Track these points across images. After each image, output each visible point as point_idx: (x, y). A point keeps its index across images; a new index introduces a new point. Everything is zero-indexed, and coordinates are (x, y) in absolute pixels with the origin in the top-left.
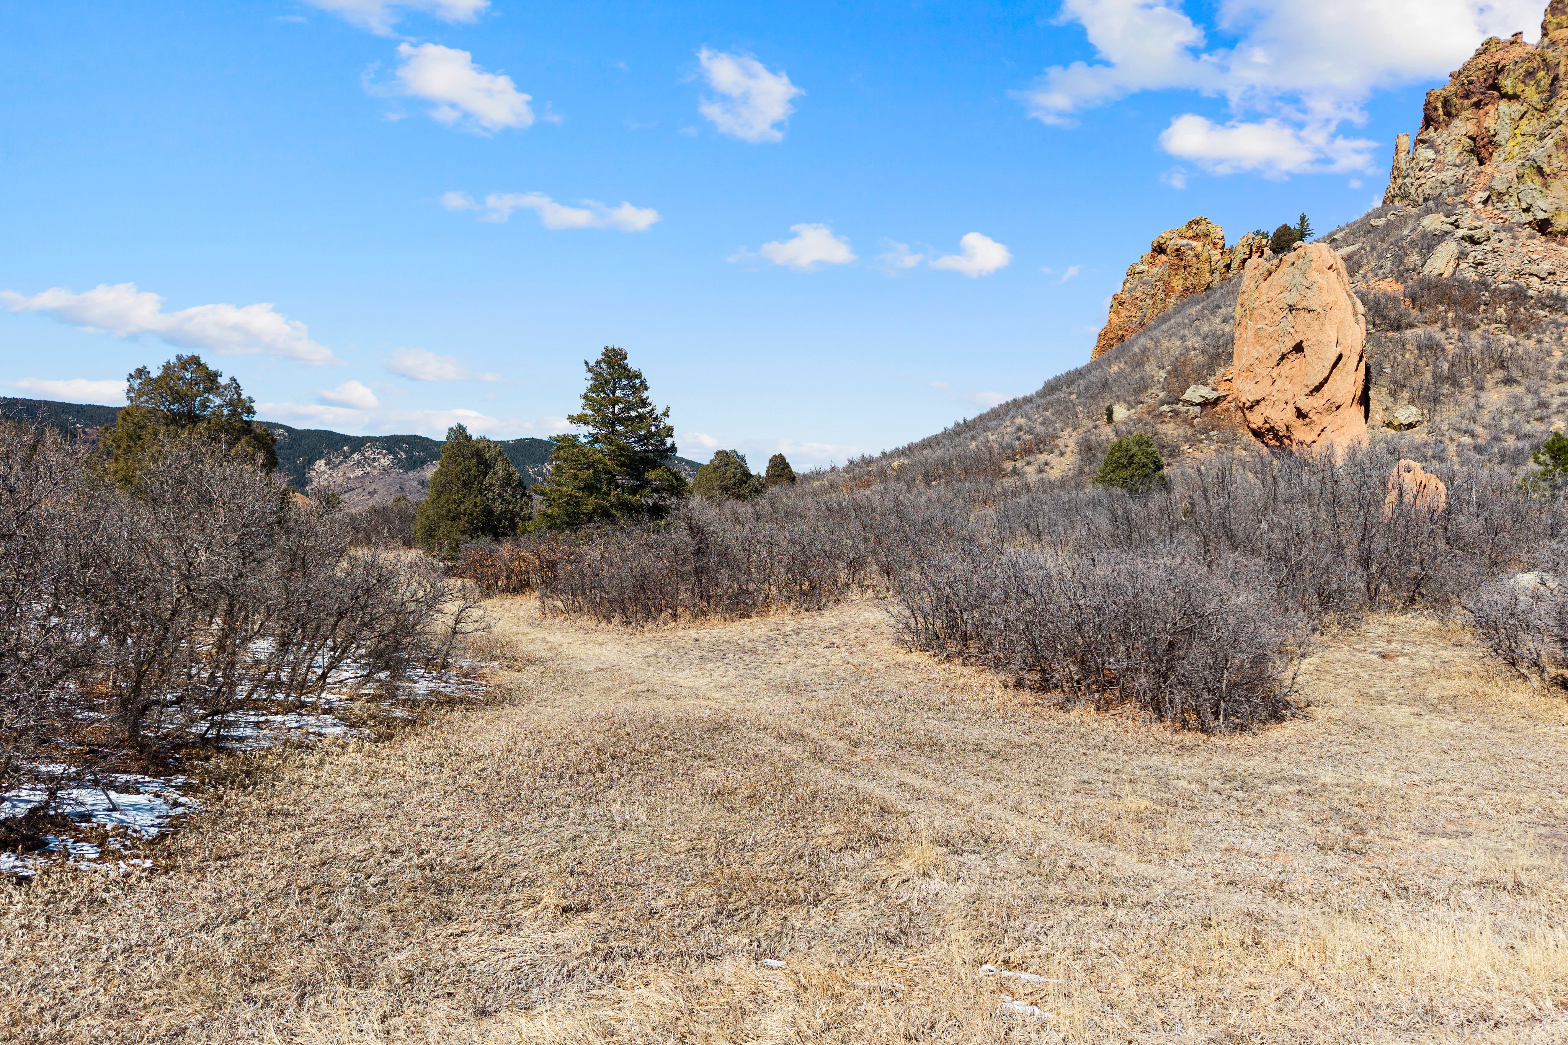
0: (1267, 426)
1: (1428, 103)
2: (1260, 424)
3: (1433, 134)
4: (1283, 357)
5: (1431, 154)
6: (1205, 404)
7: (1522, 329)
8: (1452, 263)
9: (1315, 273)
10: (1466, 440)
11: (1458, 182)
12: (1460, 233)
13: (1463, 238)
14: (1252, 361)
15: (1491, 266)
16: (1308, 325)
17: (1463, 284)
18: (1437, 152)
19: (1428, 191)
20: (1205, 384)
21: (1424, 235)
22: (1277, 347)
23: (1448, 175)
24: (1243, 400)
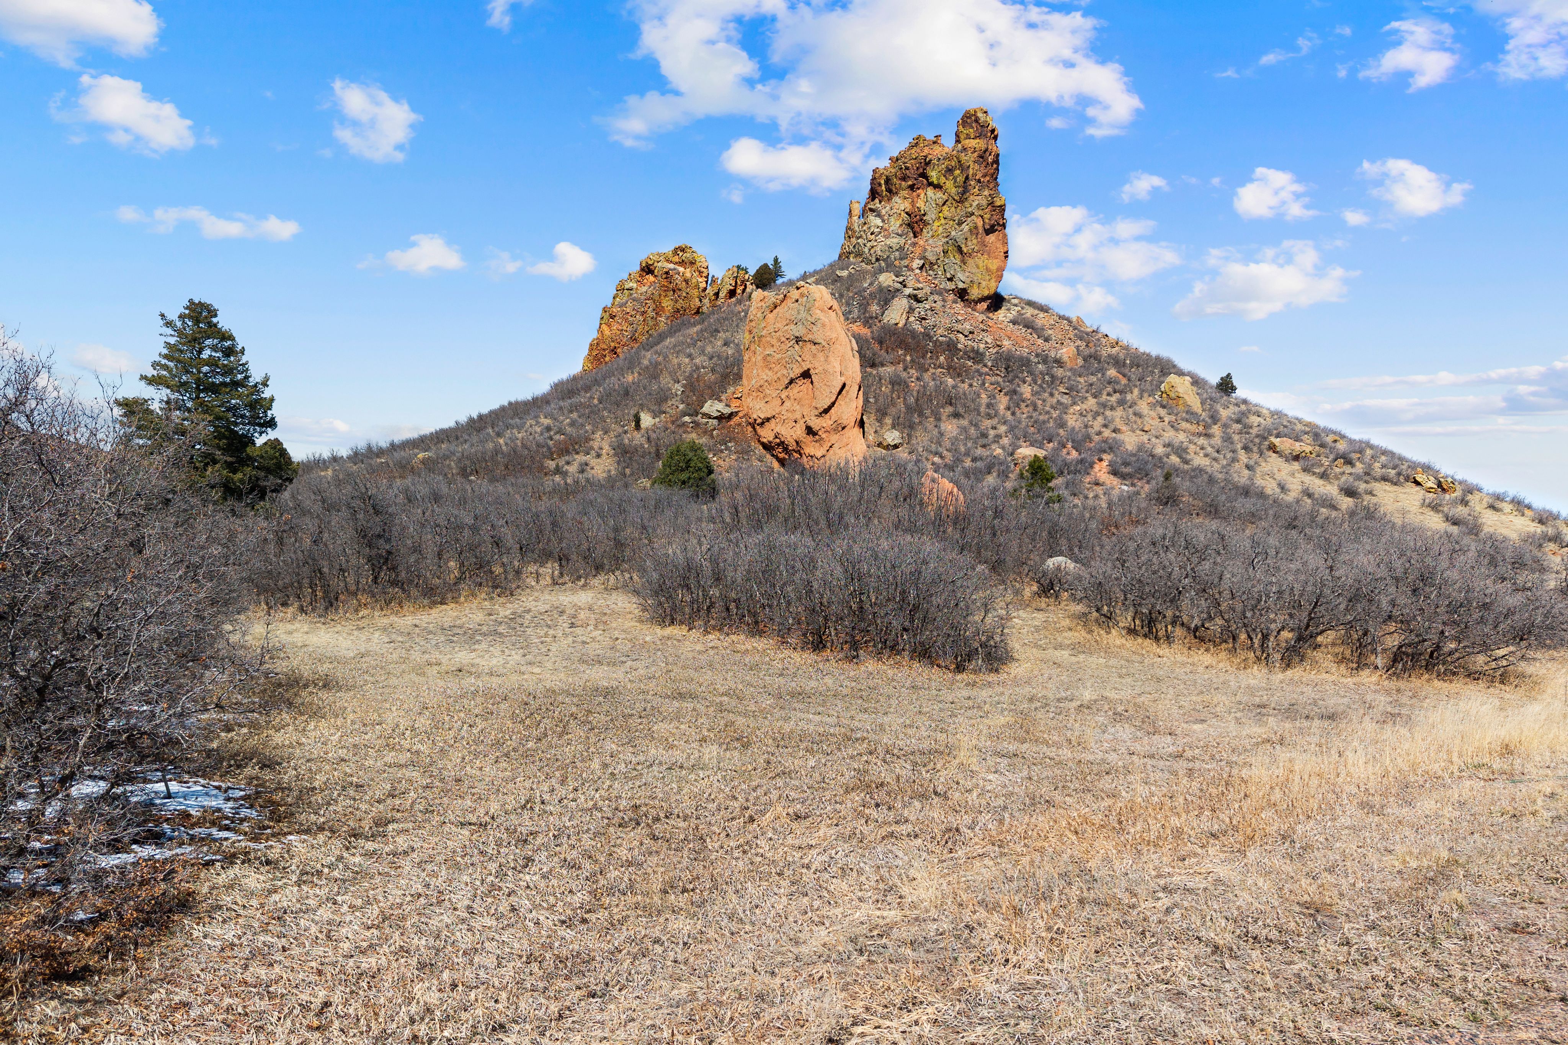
0: (778, 441)
1: (874, 179)
2: (771, 439)
3: (878, 205)
4: (791, 382)
5: (878, 221)
6: (721, 418)
7: (959, 375)
8: (904, 316)
9: (818, 312)
11: (901, 248)
12: (907, 291)
13: (909, 296)
14: (762, 382)
15: (930, 322)
16: (814, 356)
17: (913, 333)
18: (883, 221)
19: (879, 253)
20: (721, 401)
21: (881, 289)
22: (785, 371)
23: (893, 242)
24: (755, 416)
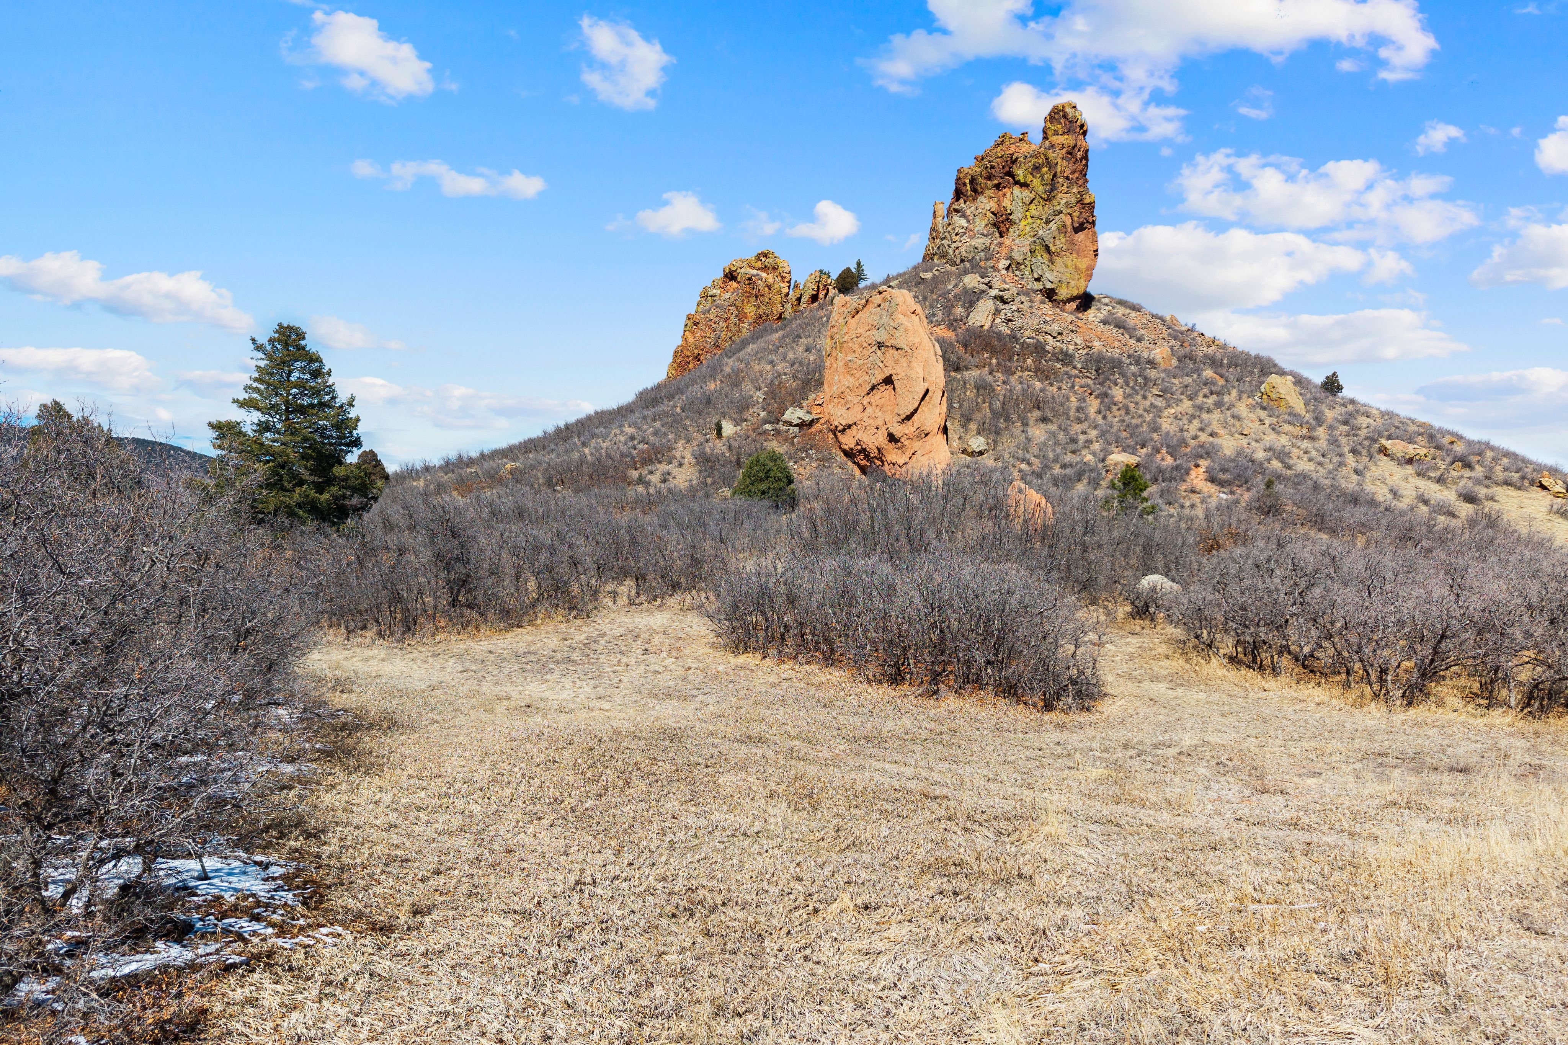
0: (859, 447)
1: (958, 179)
2: (852, 446)
3: (963, 205)
4: (873, 388)
5: (963, 222)
6: (802, 425)
7: (1047, 378)
8: (990, 318)
9: (901, 316)
10: (1023, 466)
11: (986, 249)
12: (993, 293)
13: (995, 297)
14: (843, 389)
15: (1017, 323)
16: (897, 361)
17: (999, 336)
18: (968, 221)
19: (964, 254)
20: (802, 408)
21: (966, 291)
22: (867, 378)
23: (979, 242)
24: (836, 423)
